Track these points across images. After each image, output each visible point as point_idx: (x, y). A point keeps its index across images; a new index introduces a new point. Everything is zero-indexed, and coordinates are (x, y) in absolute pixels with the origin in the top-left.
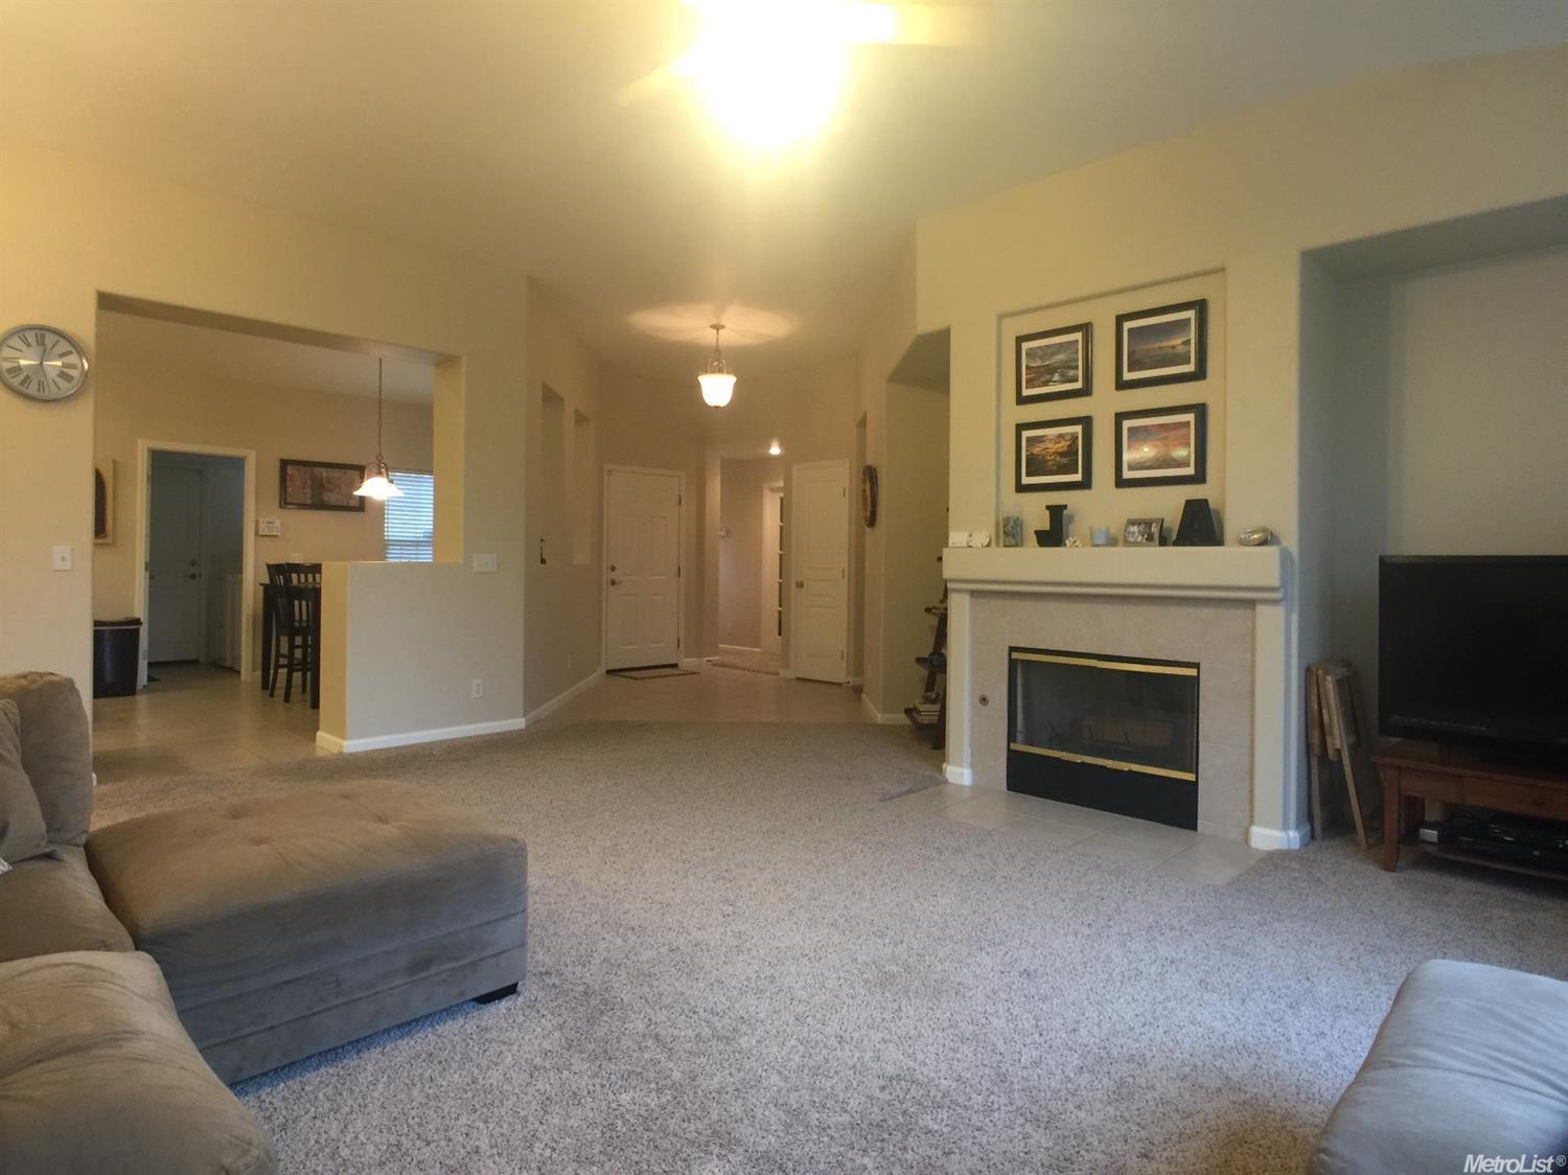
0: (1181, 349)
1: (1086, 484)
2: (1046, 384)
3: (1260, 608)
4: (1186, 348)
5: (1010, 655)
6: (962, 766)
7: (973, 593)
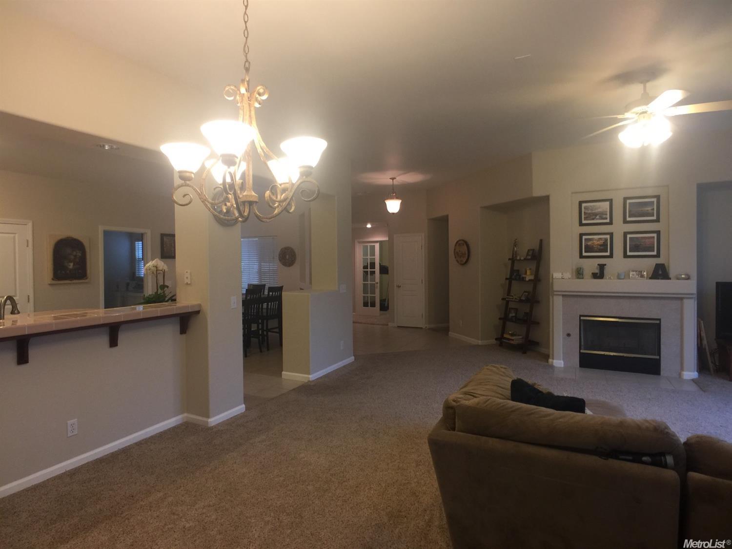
0: (650, 211)
1: (611, 256)
2: (593, 219)
3: (685, 301)
4: (652, 211)
5: (580, 318)
6: (560, 360)
7: (563, 296)
